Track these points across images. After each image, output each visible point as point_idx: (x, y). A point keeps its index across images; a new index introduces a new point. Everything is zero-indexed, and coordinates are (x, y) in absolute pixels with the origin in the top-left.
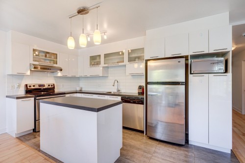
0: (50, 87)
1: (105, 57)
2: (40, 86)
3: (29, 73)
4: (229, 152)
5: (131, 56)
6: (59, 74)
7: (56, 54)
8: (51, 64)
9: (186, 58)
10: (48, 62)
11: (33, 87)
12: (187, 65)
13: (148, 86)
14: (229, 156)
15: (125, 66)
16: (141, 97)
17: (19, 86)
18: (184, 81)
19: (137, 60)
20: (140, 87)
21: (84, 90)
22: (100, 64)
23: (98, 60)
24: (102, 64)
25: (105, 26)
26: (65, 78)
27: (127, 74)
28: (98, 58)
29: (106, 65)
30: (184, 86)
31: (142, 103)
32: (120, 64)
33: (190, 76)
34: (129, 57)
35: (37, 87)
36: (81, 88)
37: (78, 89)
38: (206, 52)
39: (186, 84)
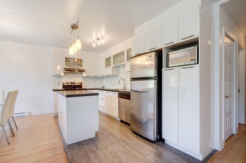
0: (79, 84)
1: (114, 58)
2: (72, 83)
3: (63, 74)
6: (84, 75)
7: (82, 60)
8: (78, 67)
10: (76, 66)
11: (67, 84)
17: (59, 83)
21: (106, 88)
22: (110, 64)
23: (110, 61)
24: (112, 65)
25: (103, 31)
27: (126, 72)
28: (110, 59)
29: (114, 65)
32: (122, 63)
35: (70, 84)
36: (104, 86)
37: (101, 87)
38: (176, 42)
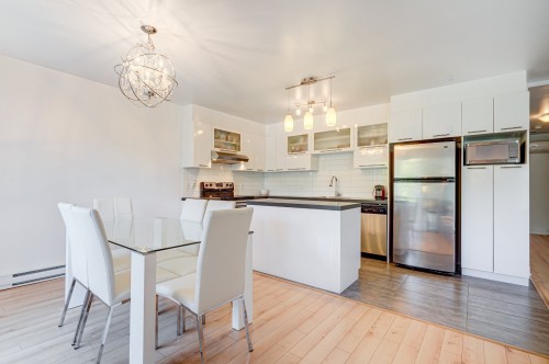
1: (316, 138)
2: (218, 185)
3: (210, 165)
4: (527, 284)
5: (362, 136)
6: (242, 166)
8: (232, 151)
9: (457, 140)
10: (229, 147)
11: (209, 187)
12: (458, 151)
13: (396, 185)
14: (527, 291)
15: (352, 153)
16: (380, 202)
18: (454, 176)
19: (372, 142)
20: (379, 188)
22: (307, 150)
23: (301, 142)
24: (311, 149)
26: (249, 173)
27: (356, 165)
28: (302, 139)
29: (318, 152)
30: (454, 184)
31: (385, 213)
32: (343, 150)
33: (464, 169)
34: (359, 139)
35: (213, 187)
37: (263, 193)
38: (490, 131)
39: (458, 180)
